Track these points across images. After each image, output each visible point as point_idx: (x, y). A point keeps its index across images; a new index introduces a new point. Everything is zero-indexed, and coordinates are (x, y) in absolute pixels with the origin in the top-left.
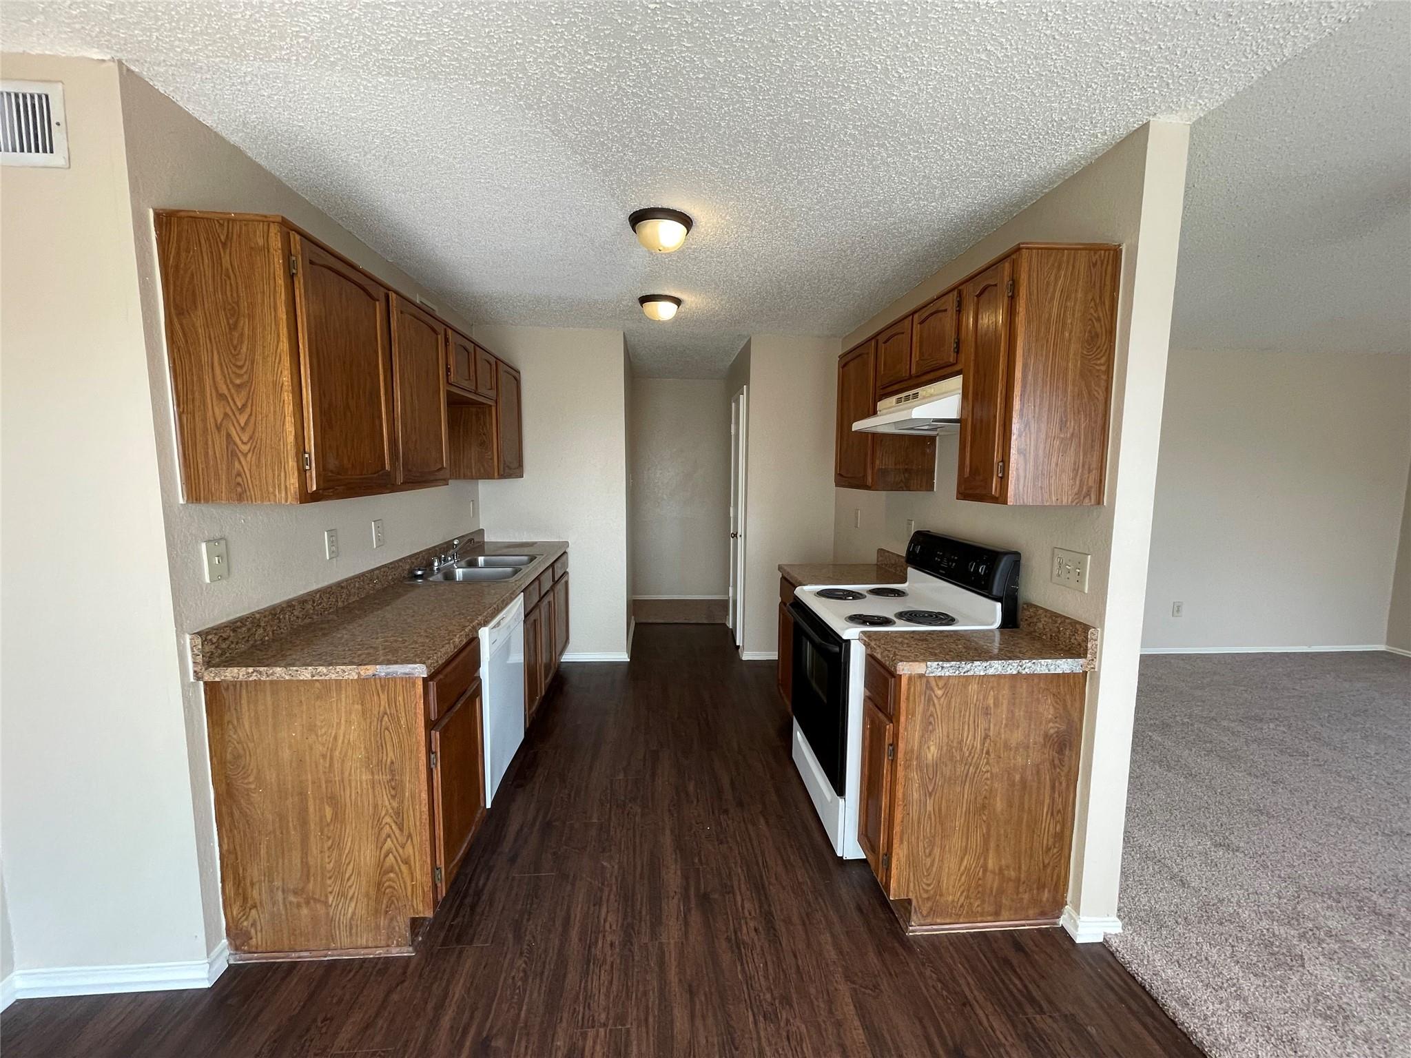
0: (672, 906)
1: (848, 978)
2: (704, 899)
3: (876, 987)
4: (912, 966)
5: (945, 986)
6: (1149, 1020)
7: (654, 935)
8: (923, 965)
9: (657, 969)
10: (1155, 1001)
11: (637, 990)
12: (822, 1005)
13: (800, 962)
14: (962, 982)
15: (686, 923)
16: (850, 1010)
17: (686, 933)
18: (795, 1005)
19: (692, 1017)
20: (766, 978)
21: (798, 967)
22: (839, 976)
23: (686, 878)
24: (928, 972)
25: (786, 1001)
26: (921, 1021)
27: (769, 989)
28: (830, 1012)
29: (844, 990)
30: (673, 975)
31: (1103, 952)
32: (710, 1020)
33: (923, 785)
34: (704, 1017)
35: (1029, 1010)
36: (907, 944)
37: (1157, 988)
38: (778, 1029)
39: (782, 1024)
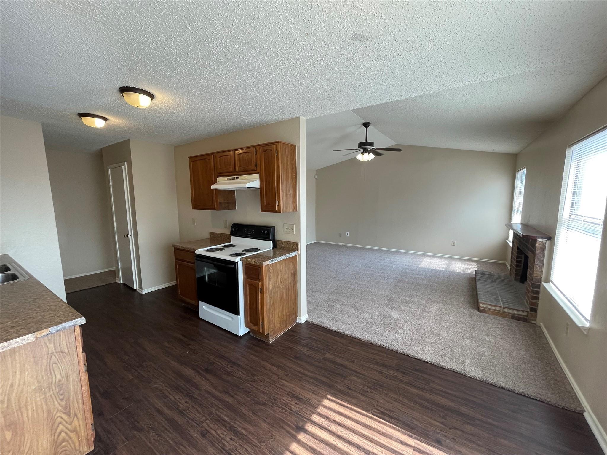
0: (197, 379)
1: (264, 361)
2: (207, 371)
3: (272, 358)
4: (276, 349)
5: (285, 348)
6: (320, 330)
7: (199, 389)
8: (277, 347)
9: (209, 396)
10: (319, 326)
11: (209, 405)
12: (263, 370)
13: (250, 365)
14: (287, 345)
15: (208, 380)
16: (270, 366)
17: (210, 382)
18: (257, 374)
19: (232, 396)
20: (244, 374)
21: (250, 367)
22: (262, 362)
23: (194, 369)
24: (280, 347)
25: (254, 375)
26: (285, 357)
27: (247, 376)
28: (266, 369)
29: (265, 363)
30: (216, 393)
31: (307, 323)
32: (238, 393)
33: (270, 297)
34: (236, 394)
35: (302, 341)
36: (272, 345)
37: (319, 323)
38: (257, 382)
39: (257, 380)
